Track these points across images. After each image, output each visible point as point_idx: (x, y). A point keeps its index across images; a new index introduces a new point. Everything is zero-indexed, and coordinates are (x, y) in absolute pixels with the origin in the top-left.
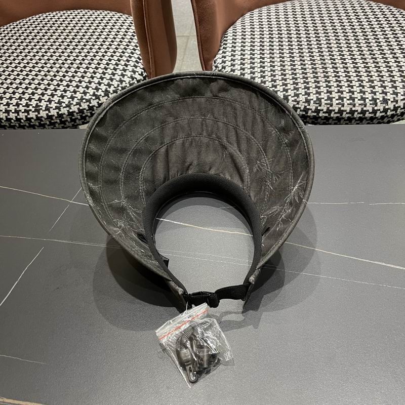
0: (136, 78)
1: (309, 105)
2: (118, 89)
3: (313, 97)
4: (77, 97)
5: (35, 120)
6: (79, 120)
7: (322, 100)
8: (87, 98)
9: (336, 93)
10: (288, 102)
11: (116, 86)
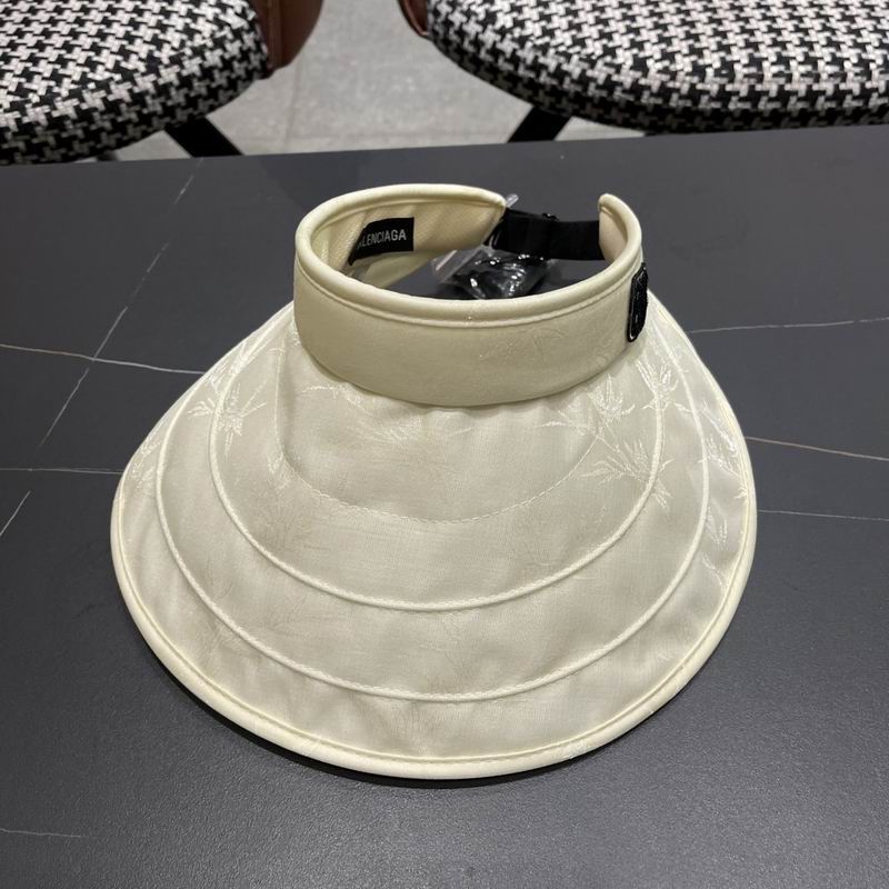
0: (229, 25)
2: (183, 54)
3: (712, 60)
4: (69, 77)
6: (82, 141)
7: (737, 67)
8: (98, 77)
9: (769, 46)
10: (645, 75)
11: (176, 45)
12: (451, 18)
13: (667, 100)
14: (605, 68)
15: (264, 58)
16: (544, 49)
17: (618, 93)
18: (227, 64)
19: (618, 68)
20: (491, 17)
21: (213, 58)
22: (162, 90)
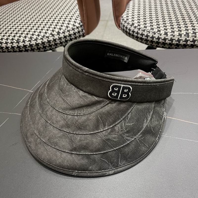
0: (76, 26)
1: (181, 37)
2: (65, 31)
3: (184, 32)
4: (41, 35)
5: (17, 48)
6: (42, 48)
7: (190, 34)
8: (47, 35)
10: (167, 36)
11: (64, 29)
12: (125, 25)
13: (172, 42)
14: (158, 35)
15: (83, 33)
16: (144, 30)
17: (160, 40)
18: (75, 34)
19: (161, 35)
20: (133, 24)
21: (72, 32)
22: (60, 39)
